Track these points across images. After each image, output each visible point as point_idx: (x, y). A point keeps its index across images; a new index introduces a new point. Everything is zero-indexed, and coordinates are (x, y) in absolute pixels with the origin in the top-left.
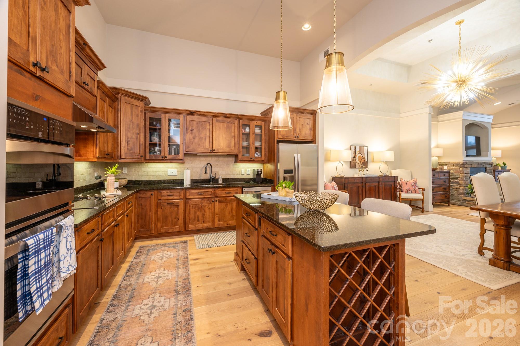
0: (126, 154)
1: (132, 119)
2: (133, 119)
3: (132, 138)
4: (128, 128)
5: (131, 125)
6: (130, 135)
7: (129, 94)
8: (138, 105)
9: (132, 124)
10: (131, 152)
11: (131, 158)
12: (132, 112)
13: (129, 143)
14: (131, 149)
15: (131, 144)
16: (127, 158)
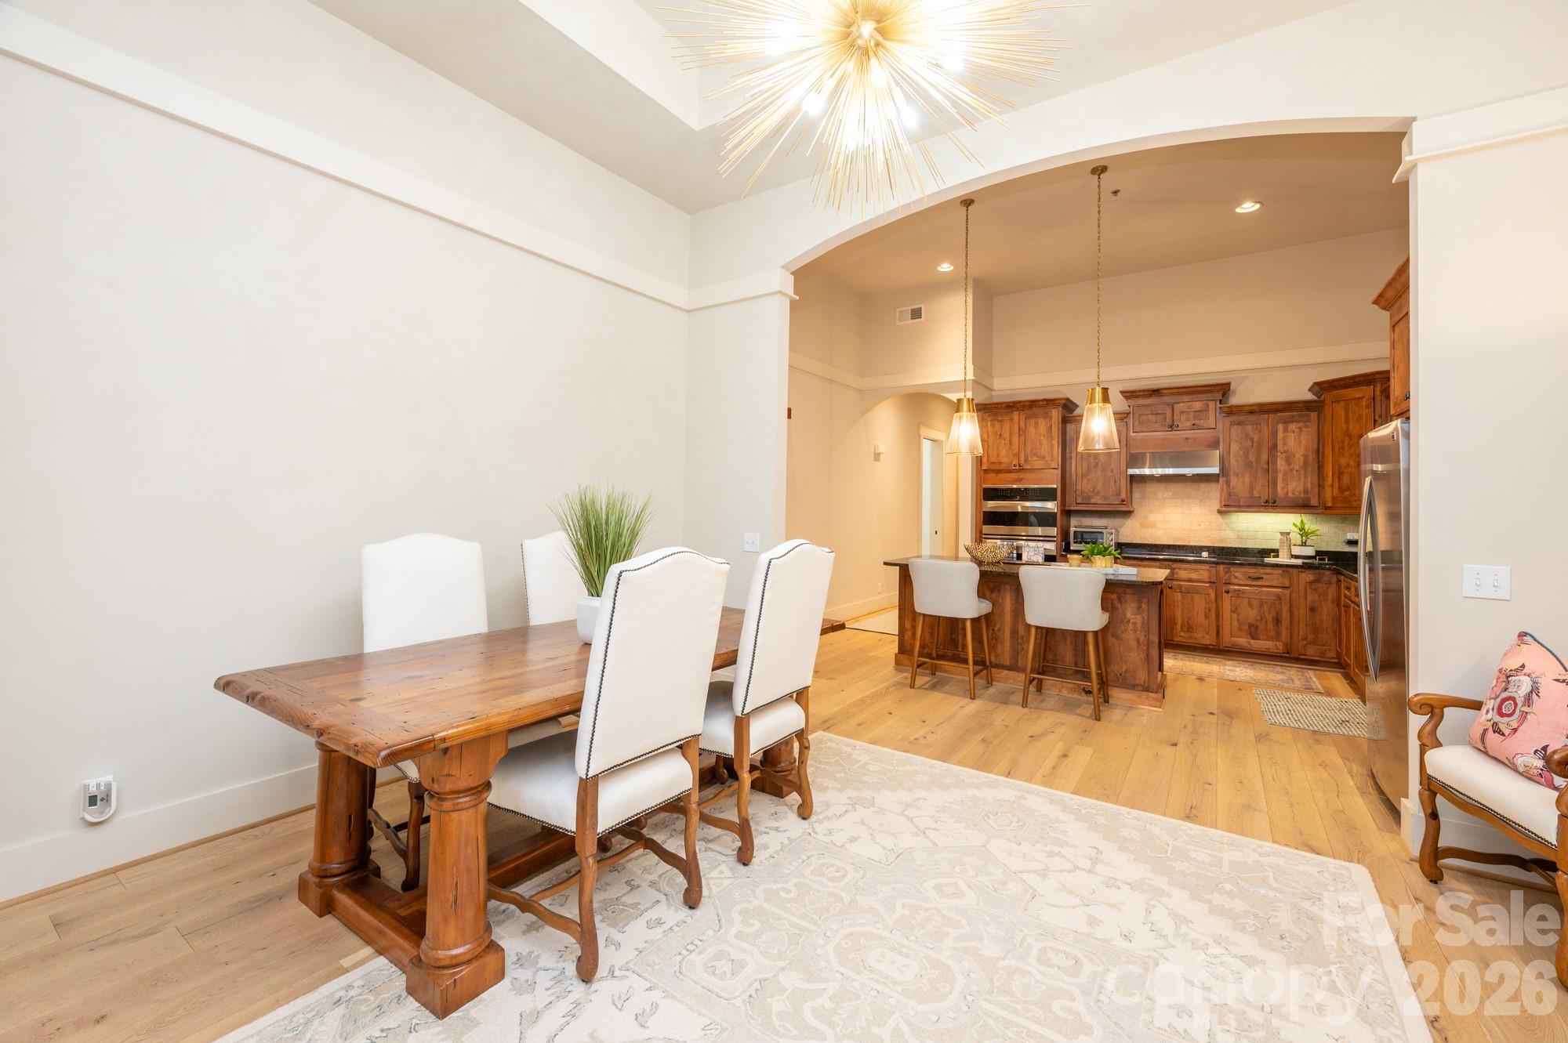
0: (1333, 498)
1: (1348, 428)
2: (1351, 427)
3: (1348, 466)
4: (1339, 448)
5: (1346, 442)
6: (1343, 461)
7: (1336, 384)
8: (1362, 395)
9: (1347, 438)
10: (1347, 493)
11: (1345, 505)
12: (1347, 415)
13: (1341, 477)
14: (1348, 489)
15: (1346, 480)
16: (1338, 505)
